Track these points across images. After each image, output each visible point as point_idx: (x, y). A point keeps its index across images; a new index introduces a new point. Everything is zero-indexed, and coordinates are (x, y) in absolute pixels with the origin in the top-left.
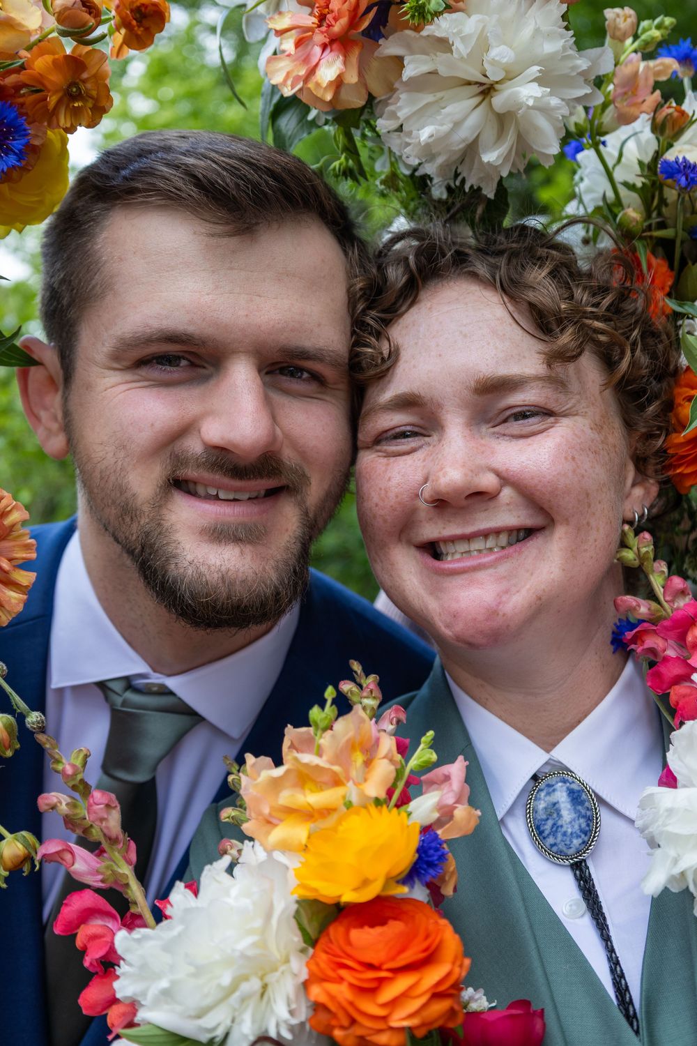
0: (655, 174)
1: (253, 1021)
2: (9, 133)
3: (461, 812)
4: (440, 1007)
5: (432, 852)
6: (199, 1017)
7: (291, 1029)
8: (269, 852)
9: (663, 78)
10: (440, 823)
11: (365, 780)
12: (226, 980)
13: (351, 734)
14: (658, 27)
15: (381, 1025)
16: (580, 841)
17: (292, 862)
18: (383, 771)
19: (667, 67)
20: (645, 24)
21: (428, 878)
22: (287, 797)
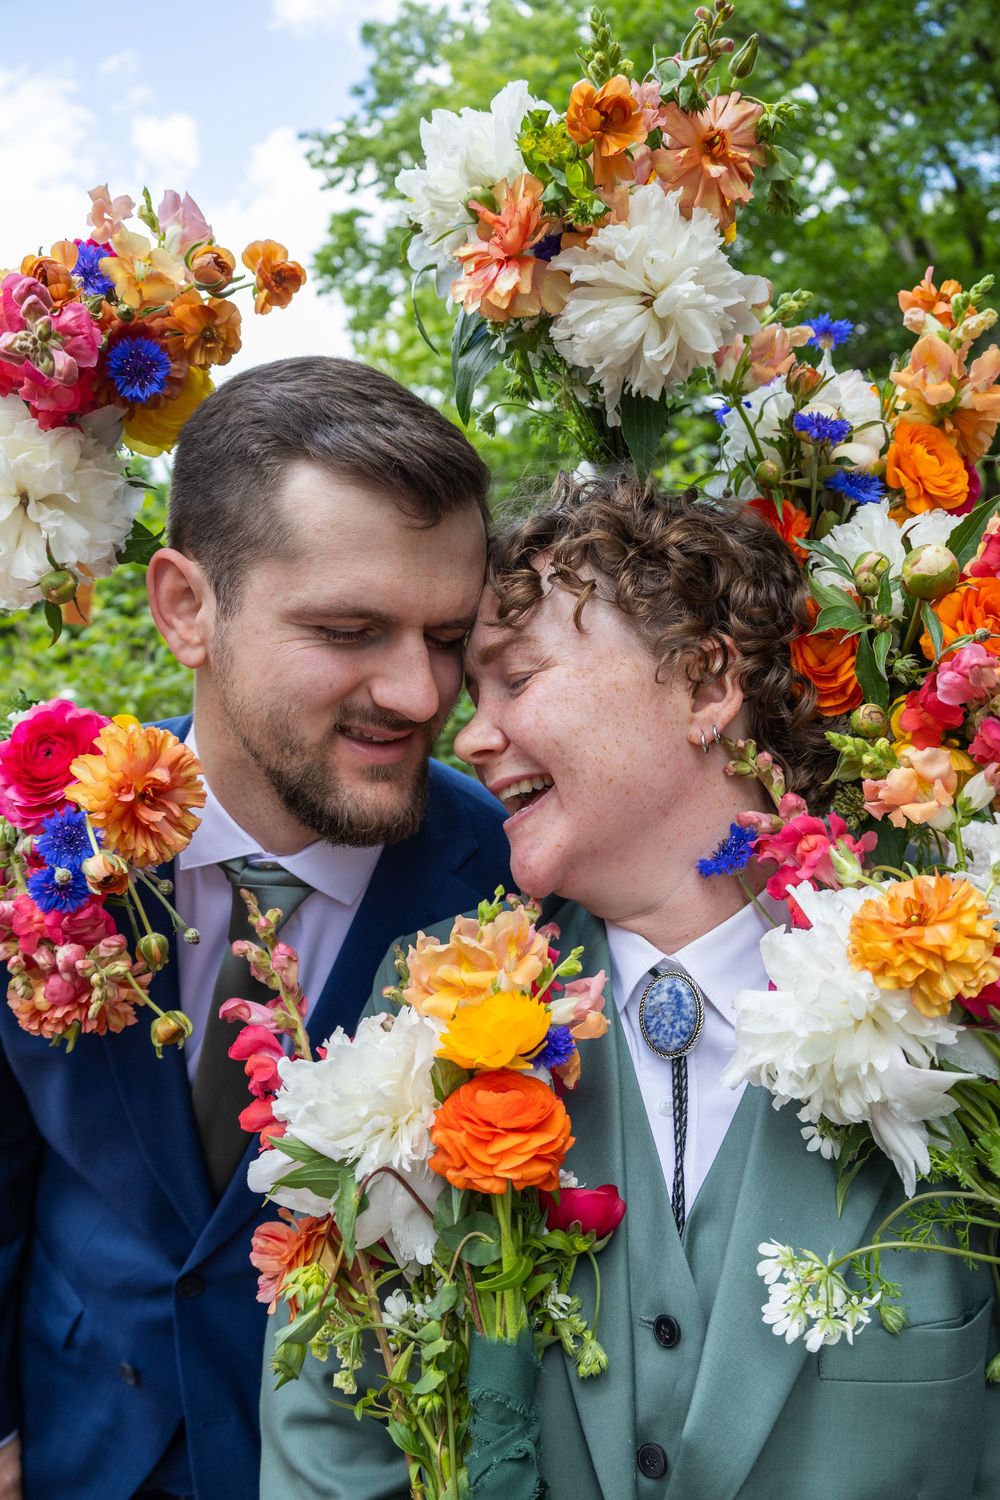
0: (792, 430)
1: (380, 1152)
2: (153, 366)
3: (593, 1017)
4: (541, 1169)
5: (561, 1043)
6: (337, 1138)
7: (413, 1164)
8: (421, 1017)
9: (801, 344)
10: (573, 1023)
11: (515, 970)
12: (363, 1112)
13: (510, 928)
14: (796, 299)
15: (487, 1172)
16: (679, 1040)
17: (439, 1028)
18: (533, 965)
19: (804, 334)
20: (784, 296)
21: (553, 1064)
22: (445, 971)
